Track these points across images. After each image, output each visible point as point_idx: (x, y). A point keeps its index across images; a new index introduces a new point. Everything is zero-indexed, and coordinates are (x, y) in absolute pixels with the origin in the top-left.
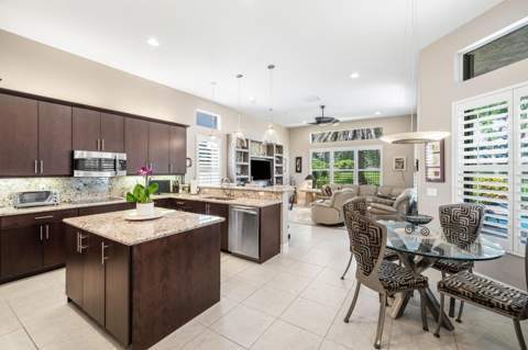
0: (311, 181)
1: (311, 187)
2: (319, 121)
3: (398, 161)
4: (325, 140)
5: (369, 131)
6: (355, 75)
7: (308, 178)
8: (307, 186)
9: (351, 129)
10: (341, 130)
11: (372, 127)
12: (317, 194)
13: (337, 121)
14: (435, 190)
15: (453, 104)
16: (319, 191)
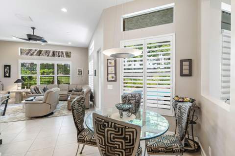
0: (20, 84)
1: (20, 88)
2: (30, 38)
3: (79, 71)
4: (31, 55)
5: (62, 53)
6: (64, 10)
7: (18, 81)
8: (16, 88)
9: (51, 50)
10: (44, 49)
11: (64, 51)
12: (26, 93)
13: (45, 41)
14: (112, 86)
15: (121, 42)
16: (29, 90)
